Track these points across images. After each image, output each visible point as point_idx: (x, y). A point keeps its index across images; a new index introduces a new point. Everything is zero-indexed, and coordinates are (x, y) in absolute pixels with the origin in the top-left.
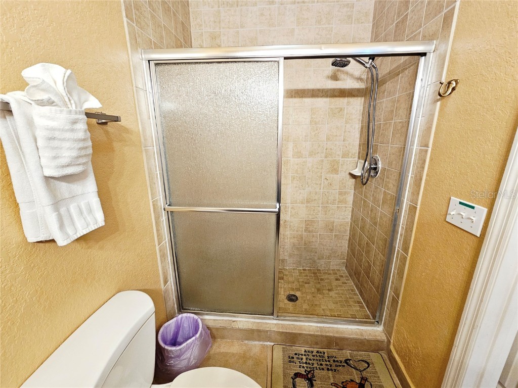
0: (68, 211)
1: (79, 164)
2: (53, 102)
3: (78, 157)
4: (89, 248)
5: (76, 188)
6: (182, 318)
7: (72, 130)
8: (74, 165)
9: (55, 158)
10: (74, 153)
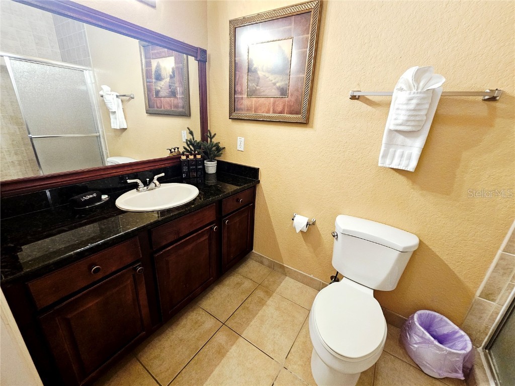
0: (395, 152)
1: (408, 125)
2: (402, 89)
3: (407, 121)
4: (413, 188)
5: (408, 141)
6: (462, 336)
7: (407, 104)
8: (404, 125)
9: (396, 119)
10: (405, 118)
